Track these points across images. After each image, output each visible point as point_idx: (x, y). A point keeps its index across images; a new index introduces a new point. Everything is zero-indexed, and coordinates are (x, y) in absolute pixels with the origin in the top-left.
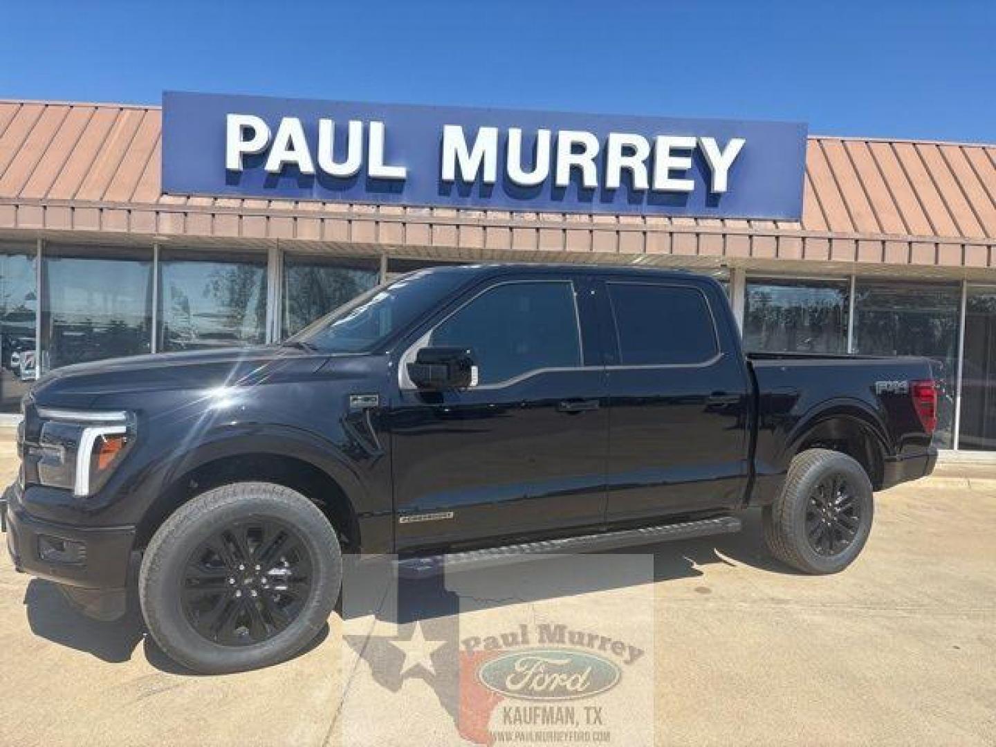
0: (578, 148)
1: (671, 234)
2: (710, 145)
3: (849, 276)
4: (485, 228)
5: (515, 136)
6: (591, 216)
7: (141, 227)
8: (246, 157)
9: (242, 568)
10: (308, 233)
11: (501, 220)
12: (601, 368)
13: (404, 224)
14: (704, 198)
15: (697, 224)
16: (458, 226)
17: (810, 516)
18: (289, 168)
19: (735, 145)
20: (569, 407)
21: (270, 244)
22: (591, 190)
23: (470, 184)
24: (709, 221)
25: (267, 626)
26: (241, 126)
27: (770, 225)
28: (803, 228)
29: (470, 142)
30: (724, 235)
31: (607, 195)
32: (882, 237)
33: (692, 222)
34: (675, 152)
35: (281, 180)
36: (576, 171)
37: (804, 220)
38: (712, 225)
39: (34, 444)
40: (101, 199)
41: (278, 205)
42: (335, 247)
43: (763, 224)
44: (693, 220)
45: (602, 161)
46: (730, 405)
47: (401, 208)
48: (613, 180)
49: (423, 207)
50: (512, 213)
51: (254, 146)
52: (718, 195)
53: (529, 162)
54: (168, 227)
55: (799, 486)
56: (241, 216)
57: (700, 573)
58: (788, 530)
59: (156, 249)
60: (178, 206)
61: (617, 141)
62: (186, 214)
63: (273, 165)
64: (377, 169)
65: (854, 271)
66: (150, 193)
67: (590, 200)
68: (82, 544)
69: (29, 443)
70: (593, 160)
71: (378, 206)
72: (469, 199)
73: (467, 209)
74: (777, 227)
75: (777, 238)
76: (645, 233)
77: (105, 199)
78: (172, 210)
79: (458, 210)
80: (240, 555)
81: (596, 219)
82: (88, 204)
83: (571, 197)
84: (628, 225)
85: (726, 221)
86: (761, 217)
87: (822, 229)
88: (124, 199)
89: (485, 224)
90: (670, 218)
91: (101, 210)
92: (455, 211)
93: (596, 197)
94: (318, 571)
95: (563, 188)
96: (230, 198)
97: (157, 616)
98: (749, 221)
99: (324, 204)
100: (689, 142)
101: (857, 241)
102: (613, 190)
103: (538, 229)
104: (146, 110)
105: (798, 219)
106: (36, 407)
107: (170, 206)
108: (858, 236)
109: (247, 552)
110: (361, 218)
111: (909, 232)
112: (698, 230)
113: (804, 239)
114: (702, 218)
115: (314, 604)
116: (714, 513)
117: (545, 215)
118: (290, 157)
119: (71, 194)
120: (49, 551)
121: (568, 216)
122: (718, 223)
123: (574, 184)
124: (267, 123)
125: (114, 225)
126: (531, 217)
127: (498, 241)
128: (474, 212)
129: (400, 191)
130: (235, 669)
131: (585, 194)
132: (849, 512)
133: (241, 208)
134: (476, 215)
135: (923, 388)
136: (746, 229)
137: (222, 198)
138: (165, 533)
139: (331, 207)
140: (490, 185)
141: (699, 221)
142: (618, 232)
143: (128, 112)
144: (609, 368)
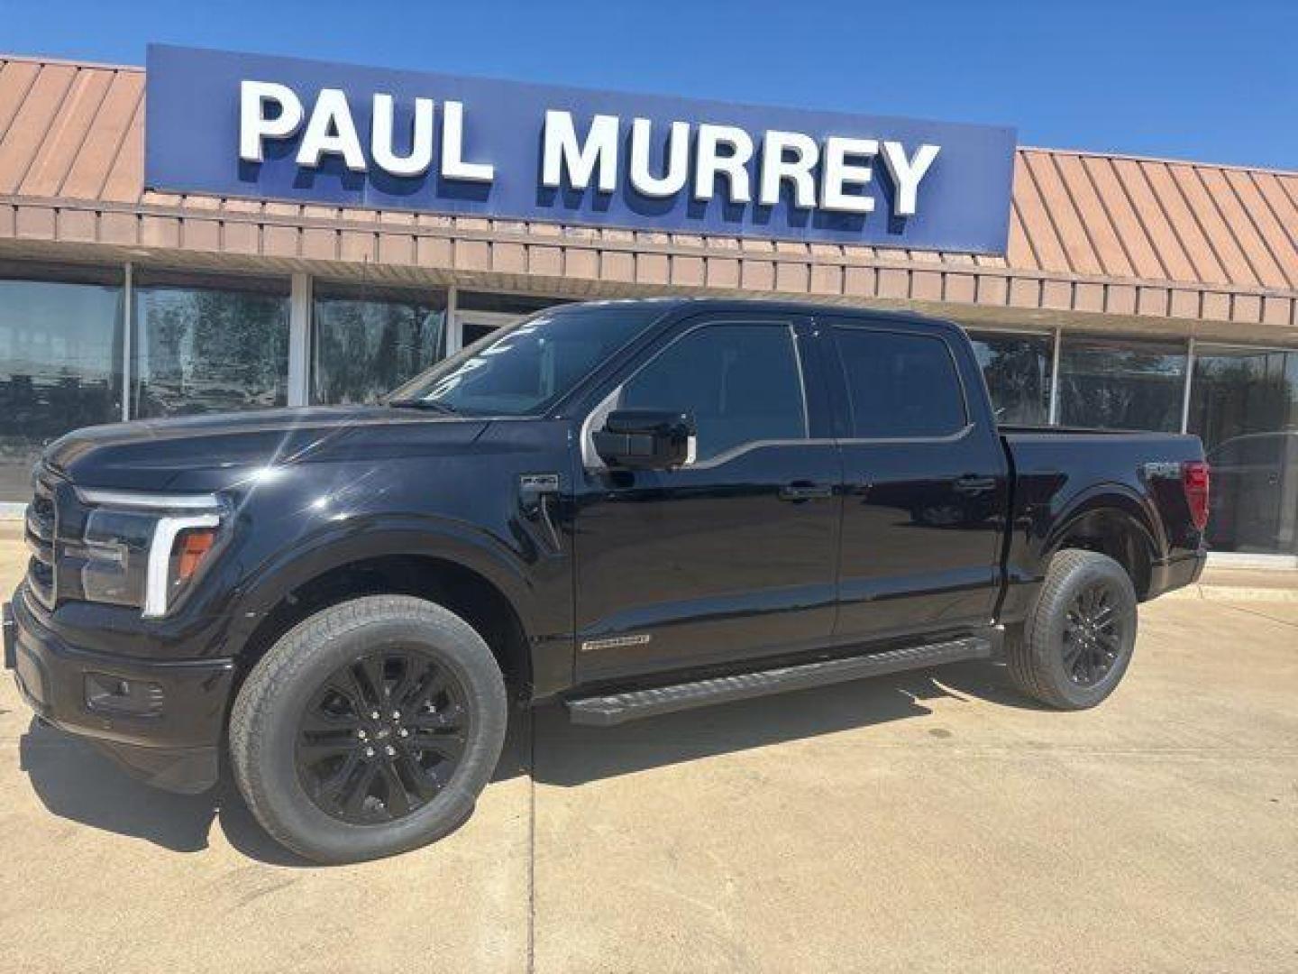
0: (725, 149)
1: (843, 268)
2: (895, 152)
3: (1053, 329)
4: (599, 251)
5: (642, 129)
6: (739, 240)
7: (117, 236)
8: (267, 142)
9: (375, 715)
10: (355, 252)
11: (620, 242)
12: (831, 442)
13: (490, 243)
14: (885, 222)
15: (876, 255)
16: (563, 249)
17: (1066, 636)
18: (330, 161)
19: (927, 154)
20: (796, 493)
21: (297, 267)
22: (741, 206)
23: (580, 192)
24: (891, 252)
25: (408, 796)
26: (261, 98)
27: (968, 259)
28: (1008, 265)
29: (582, 135)
30: (910, 272)
31: (761, 213)
32: (1104, 279)
33: (868, 252)
34: (850, 160)
35: (319, 178)
36: (722, 180)
37: (1009, 254)
38: (894, 257)
39: (76, 542)
40: (57, 194)
41: (313, 212)
42: (386, 273)
43: (958, 258)
44: (871, 250)
45: (755, 167)
46: (984, 492)
47: (485, 222)
48: (771, 194)
49: (515, 221)
50: (635, 233)
51: (281, 127)
52: (903, 218)
53: (660, 166)
54: (154, 237)
55: (1056, 597)
56: (261, 226)
57: (927, 711)
58: (1041, 654)
59: (128, 268)
60: (171, 208)
61: (776, 141)
62: (181, 219)
63: (307, 154)
64: (453, 166)
65: (1060, 323)
66: (128, 187)
67: (738, 219)
68: (157, 685)
69: (63, 540)
70: (745, 165)
71: (454, 218)
72: (578, 213)
73: (575, 226)
74: (976, 263)
75: (976, 276)
76: (809, 265)
77: (62, 195)
78: (160, 213)
79: (563, 227)
80: (372, 697)
81: (747, 245)
82: (36, 202)
83: (715, 214)
84: (788, 254)
85: (913, 253)
86: (954, 249)
87: (1030, 267)
88: (91, 195)
89: (600, 247)
90: (841, 247)
91: (57, 210)
92: (559, 229)
93: (748, 215)
94: (477, 718)
95: (704, 202)
96: (244, 200)
97: (266, 785)
98: (941, 254)
99: (379, 212)
100: (868, 147)
101: (1074, 284)
102: (769, 207)
103: (670, 256)
104: (116, 71)
105: (1002, 253)
106: (75, 487)
107: (158, 207)
108: (1074, 278)
109: (383, 693)
110: (430, 234)
111: (1137, 274)
112: (877, 263)
113: (1009, 279)
114: (882, 248)
115: (471, 763)
116: (956, 633)
117: (679, 237)
118: (332, 145)
119: (14, 185)
120: (99, 696)
121: (709, 239)
122: (902, 255)
123: (718, 196)
124: (299, 96)
125: (76, 232)
126: (661, 239)
127: (617, 270)
128: (585, 230)
129: (484, 198)
130: (366, 857)
131: (733, 211)
132: (1108, 630)
133: (261, 214)
134: (588, 234)
135: (1195, 471)
136: (936, 264)
137: (234, 199)
138: (273, 668)
139: (389, 218)
140: (608, 194)
141: (879, 251)
142: (775, 263)
143: (91, 72)
144: (841, 441)
